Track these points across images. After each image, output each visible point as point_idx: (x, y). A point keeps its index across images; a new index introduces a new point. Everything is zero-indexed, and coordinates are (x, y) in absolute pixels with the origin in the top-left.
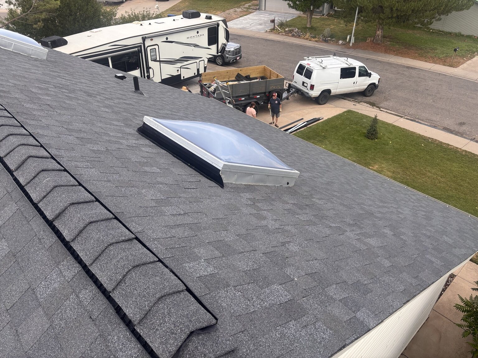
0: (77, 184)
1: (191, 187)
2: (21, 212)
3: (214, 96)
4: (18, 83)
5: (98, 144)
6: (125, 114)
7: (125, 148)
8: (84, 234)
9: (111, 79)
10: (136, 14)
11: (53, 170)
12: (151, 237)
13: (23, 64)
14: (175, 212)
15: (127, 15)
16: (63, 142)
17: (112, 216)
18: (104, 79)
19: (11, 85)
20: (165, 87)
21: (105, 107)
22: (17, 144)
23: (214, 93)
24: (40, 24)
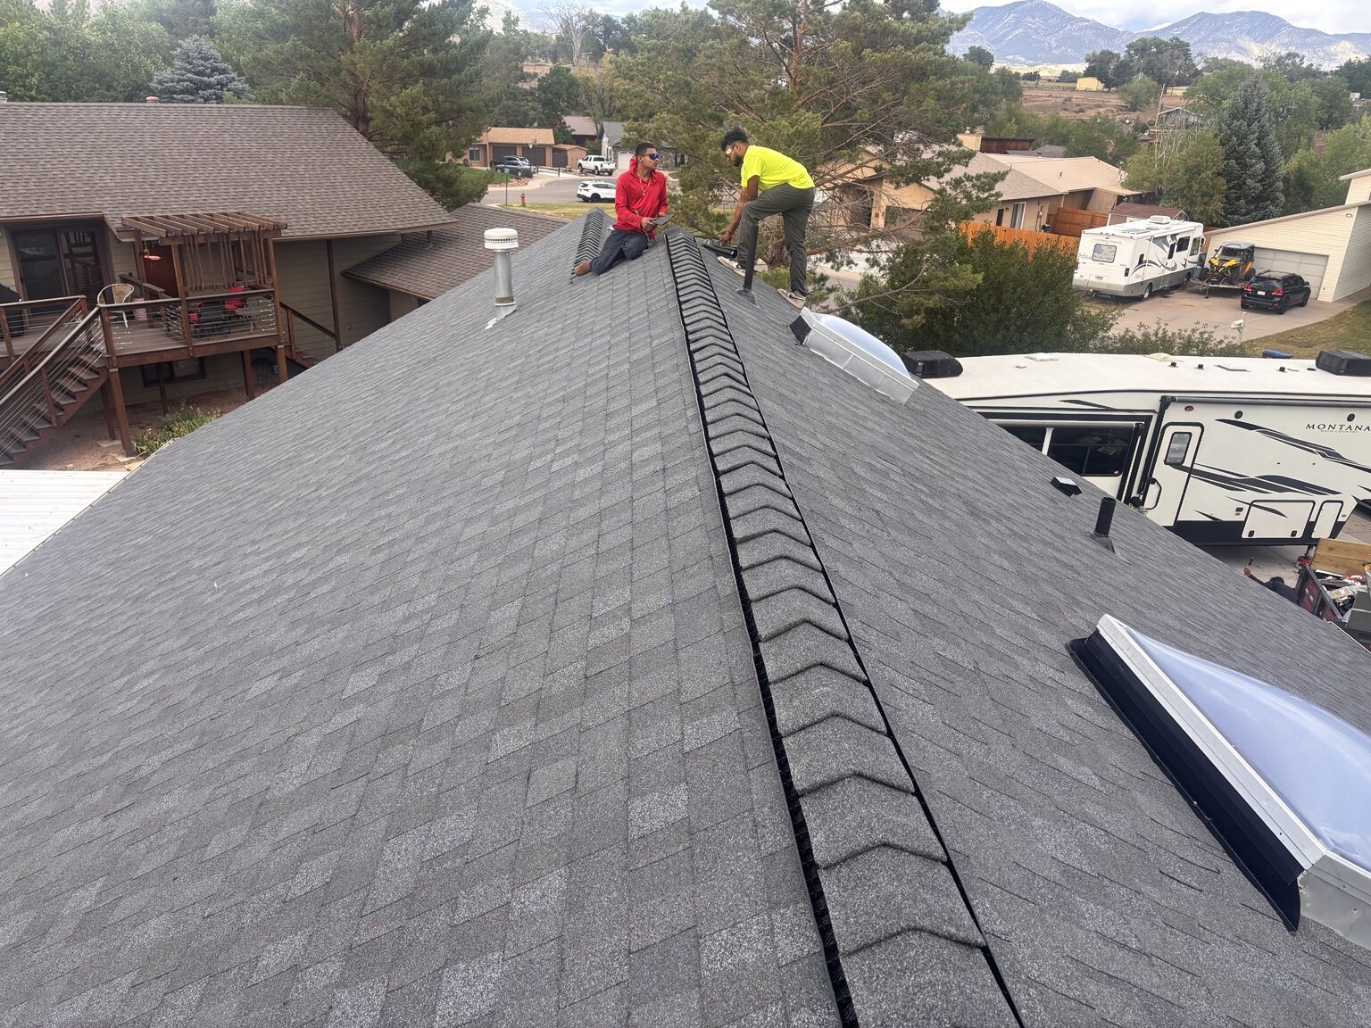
0: (884, 729)
1: (1182, 878)
2: (740, 740)
3: (1339, 617)
4: (833, 444)
5: (958, 645)
6: (1048, 589)
7: (1024, 682)
8: (859, 867)
9: (1040, 486)
10: (1170, 334)
11: (843, 673)
12: (1023, 968)
13: (855, 403)
14: (1111, 932)
15: (1141, 333)
16: (881, 610)
17: (940, 853)
18: (1022, 482)
19: (818, 445)
20: (1183, 547)
21: (1003, 554)
22: (790, 584)
23: (1343, 608)
24: (919, 319)
